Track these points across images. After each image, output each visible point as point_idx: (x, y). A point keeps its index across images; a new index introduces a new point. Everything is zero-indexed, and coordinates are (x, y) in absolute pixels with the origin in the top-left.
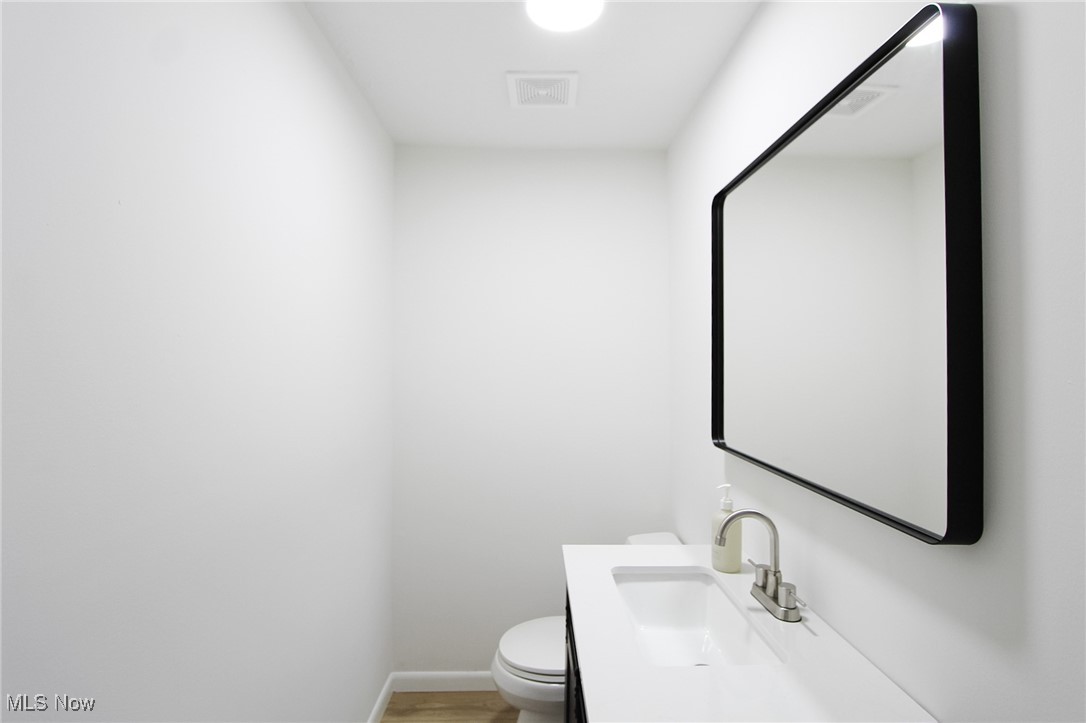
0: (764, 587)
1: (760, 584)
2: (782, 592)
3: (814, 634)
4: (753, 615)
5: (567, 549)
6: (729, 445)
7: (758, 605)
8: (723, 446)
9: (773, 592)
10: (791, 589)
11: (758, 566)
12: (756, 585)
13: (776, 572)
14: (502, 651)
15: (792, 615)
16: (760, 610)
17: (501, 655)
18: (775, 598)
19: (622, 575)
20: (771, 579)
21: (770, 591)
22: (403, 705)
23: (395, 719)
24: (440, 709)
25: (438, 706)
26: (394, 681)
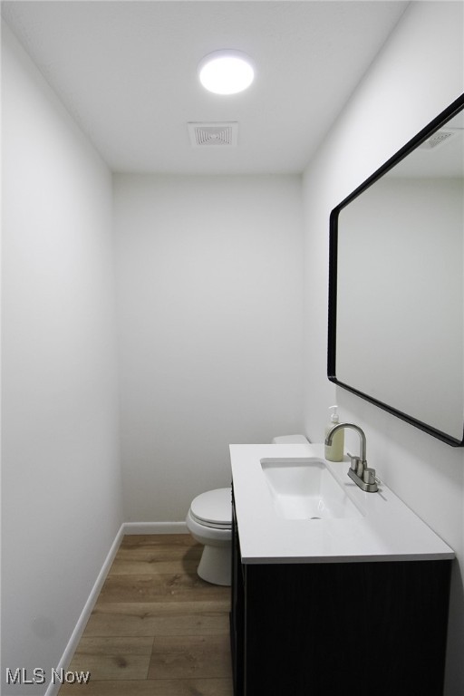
0: (356, 471)
1: (354, 469)
2: (366, 473)
3: (386, 500)
4: (348, 488)
5: (231, 447)
6: (339, 379)
7: (352, 482)
8: (334, 381)
9: (363, 476)
10: (372, 472)
11: (353, 458)
12: (351, 469)
13: (364, 462)
14: (193, 509)
15: (372, 488)
16: (351, 485)
17: (193, 514)
18: (362, 478)
19: (266, 464)
20: (360, 466)
21: (360, 473)
22: (131, 542)
23: (126, 551)
24: (155, 545)
25: (153, 543)
26: (125, 528)
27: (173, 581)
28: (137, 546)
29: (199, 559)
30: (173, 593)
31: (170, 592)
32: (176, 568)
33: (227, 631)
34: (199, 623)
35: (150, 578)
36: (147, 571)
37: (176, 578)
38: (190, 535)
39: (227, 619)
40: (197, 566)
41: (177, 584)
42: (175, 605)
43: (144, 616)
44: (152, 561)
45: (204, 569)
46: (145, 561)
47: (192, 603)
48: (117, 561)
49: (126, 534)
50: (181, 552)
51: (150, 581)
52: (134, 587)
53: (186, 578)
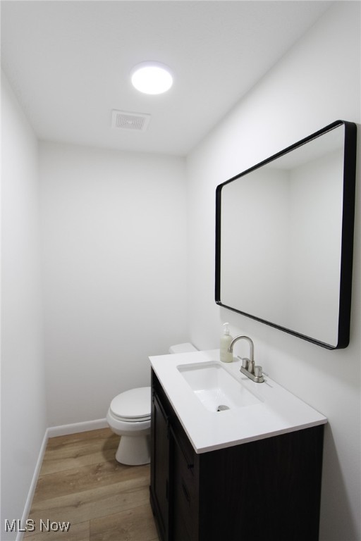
0: (247, 368)
1: (244, 367)
2: (256, 371)
3: (271, 387)
4: (244, 382)
5: (151, 358)
6: (223, 303)
7: (245, 377)
8: (220, 304)
9: (251, 370)
10: (260, 368)
11: (243, 359)
12: (242, 367)
13: (253, 361)
14: (112, 409)
15: (260, 380)
16: (246, 379)
17: (111, 411)
18: (253, 373)
19: (182, 368)
20: (250, 365)
21: (250, 369)
22: (55, 444)
23: (52, 452)
24: (76, 442)
25: (75, 441)
26: (49, 433)
27: (97, 469)
28: (61, 446)
29: (116, 447)
30: (99, 479)
31: (97, 480)
32: (99, 459)
33: (148, 501)
34: (125, 500)
35: (78, 471)
36: (74, 466)
37: (99, 466)
38: (109, 429)
39: (147, 492)
40: (115, 454)
41: (100, 471)
42: (102, 489)
43: (77, 505)
44: (76, 456)
45: (122, 455)
46: (70, 457)
47: (116, 485)
48: (45, 462)
49: (51, 437)
50: (100, 444)
51: (77, 474)
52: (65, 482)
53: (107, 465)
